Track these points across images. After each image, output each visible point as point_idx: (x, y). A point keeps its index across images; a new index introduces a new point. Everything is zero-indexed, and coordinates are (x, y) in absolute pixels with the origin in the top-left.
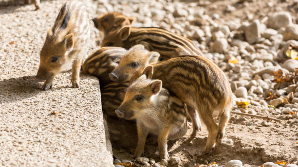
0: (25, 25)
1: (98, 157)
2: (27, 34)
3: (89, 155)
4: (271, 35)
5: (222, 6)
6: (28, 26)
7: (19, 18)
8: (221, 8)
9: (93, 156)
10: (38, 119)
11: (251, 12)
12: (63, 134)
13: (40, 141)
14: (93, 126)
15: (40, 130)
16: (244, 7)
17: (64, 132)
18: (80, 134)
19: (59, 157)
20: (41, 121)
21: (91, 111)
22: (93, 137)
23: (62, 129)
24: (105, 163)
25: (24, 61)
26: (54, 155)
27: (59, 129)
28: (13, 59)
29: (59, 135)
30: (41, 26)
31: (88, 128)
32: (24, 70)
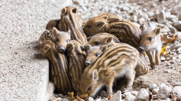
0: (23, 19)
1: (35, 88)
2: (22, 24)
3: (30, 87)
4: (172, 19)
5: (150, 4)
6: (24, 20)
7: (21, 16)
8: (149, 5)
9: (32, 87)
10: (9, 70)
11: (165, 6)
12: (20, 77)
13: (5, 81)
14: (39, 72)
15: (8, 75)
16: (162, 3)
17: (21, 76)
18: (30, 77)
19: (13, 89)
20: (11, 70)
21: (41, 64)
22: (36, 78)
23: (20, 74)
24: (38, 92)
25: (14, 39)
26: (11, 88)
27: (19, 74)
28: (8, 38)
29: (18, 78)
30: (31, 20)
31: (36, 73)
32: (12, 43)
